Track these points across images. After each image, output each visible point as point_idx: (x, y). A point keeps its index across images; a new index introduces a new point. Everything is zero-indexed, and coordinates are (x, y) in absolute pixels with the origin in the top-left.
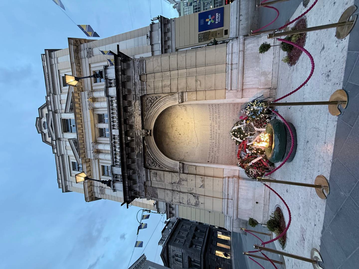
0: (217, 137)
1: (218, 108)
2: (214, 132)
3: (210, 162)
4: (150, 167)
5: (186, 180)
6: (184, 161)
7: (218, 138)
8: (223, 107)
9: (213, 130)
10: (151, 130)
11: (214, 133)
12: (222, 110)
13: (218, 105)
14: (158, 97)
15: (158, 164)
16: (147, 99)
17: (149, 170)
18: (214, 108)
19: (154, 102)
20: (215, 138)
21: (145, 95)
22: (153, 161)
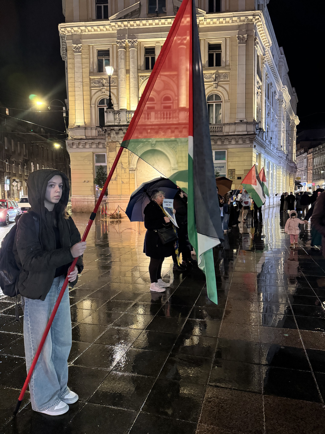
5: (125, 173)
6: (137, 171)
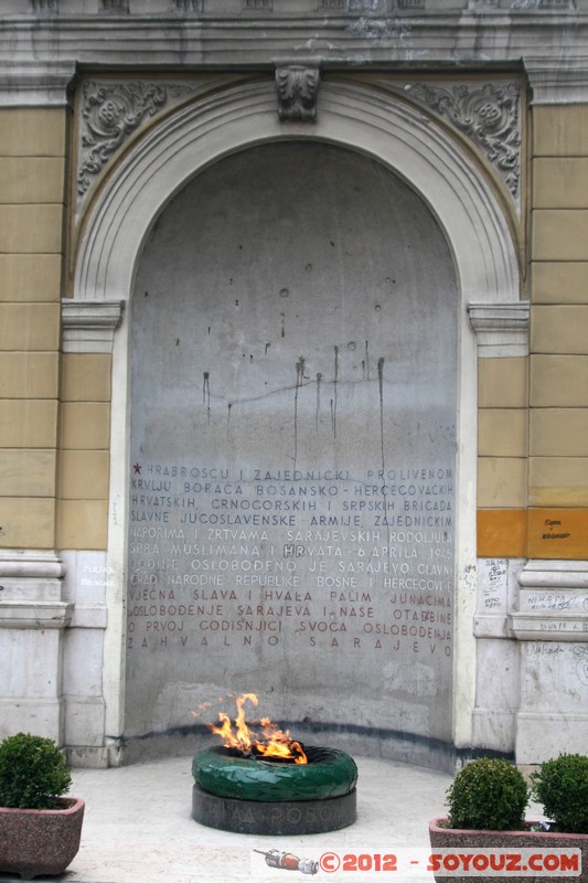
0: (273, 511)
1: (433, 521)
2: (297, 490)
3: (138, 477)
4: (81, 106)
7: (267, 514)
8: (435, 545)
9: (309, 489)
10: (312, 120)
11: (292, 491)
12: (419, 537)
13: (449, 522)
14: (511, 176)
15: (104, 162)
16: (507, 105)
17: (64, 101)
18: (431, 497)
19: (487, 146)
20: (265, 497)
21: (530, 94)
22: (121, 126)
